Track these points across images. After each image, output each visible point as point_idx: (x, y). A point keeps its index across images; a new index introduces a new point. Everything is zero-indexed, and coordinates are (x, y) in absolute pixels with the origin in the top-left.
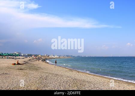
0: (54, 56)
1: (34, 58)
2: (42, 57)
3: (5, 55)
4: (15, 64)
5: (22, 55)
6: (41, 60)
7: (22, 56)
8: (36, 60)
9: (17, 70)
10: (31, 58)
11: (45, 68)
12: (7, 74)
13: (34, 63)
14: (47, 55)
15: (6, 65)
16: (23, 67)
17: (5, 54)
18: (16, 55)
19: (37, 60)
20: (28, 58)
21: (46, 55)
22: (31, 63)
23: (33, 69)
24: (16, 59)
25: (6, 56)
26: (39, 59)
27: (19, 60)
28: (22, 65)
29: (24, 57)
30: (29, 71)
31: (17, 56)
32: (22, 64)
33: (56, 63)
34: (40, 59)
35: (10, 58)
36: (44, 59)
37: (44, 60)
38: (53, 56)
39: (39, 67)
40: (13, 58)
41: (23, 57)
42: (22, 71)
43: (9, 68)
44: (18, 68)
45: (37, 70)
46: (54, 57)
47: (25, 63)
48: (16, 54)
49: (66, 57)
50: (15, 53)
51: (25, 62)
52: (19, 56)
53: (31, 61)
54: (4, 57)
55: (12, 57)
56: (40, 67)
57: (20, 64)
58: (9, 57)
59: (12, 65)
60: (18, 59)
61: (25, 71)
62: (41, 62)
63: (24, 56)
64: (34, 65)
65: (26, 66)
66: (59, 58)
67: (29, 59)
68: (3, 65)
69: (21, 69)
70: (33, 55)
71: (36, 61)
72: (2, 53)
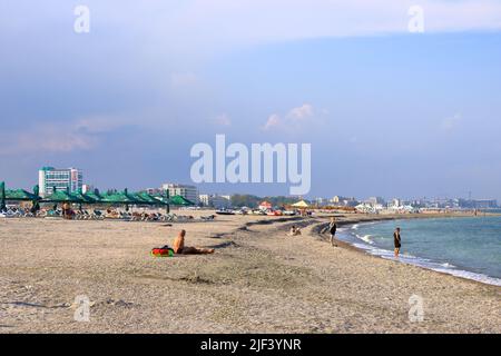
0: (386, 205)
1: (270, 216)
2: (316, 213)
3: (113, 198)
4: (165, 251)
5: (204, 197)
6: (309, 228)
7: (201, 205)
8: (280, 229)
9: (178, 284)
10: (252, 217)
11: (335, 274)
12: (128, 305)
13: (272, 244)
14: (341, 200)
15: (119, 255)
16: (210, 266)
17: (109, 194)
18: (169, 203)
19: (286, 228)
20: (238, 219)
21: (336, 199)
22: (252, 243)
23: (267, 279)
24: (170, 221)
25: (117, 204)
26: (297, 222)
27: (186, 227)
28: (202, 257)
29: (213, 212)
30: (245, 289)
31: (178, 205)
32: (205, 253)
33: (398, 245)
34: (304, 225)
35: (138, 217)
36: (325, 221)
37: (327, 230)
38: (379, 207)
39: (298, 272)
40: (155, 220)
41: (208, 213)
42: (204, 287)
43: (133, 270)
44: (182, 273)
45: (287, 283)
46: (386, 213)
47: (223, 245)
48: (172, 194)
49: (459, 212)
50: (166, 187)
51: (219, 241)
52: (189, 203)
53: (256, 232)
54: (104, 212)
55: (149, 212)
56: (307, 272)
57: (193, 251)
58: (134, 209)
59: (152, 258)
60: (182, 220)
61: (225, 290)
62: (312, 239)
63: (211, 205)
64: (271, 255)
65: (226, 263)
66: (416, 216)
67: (242, 224)
68: (105, 253)
69: (199, 280)
70: (261, 201)
71: (280, 235)
72: (96, 192)
